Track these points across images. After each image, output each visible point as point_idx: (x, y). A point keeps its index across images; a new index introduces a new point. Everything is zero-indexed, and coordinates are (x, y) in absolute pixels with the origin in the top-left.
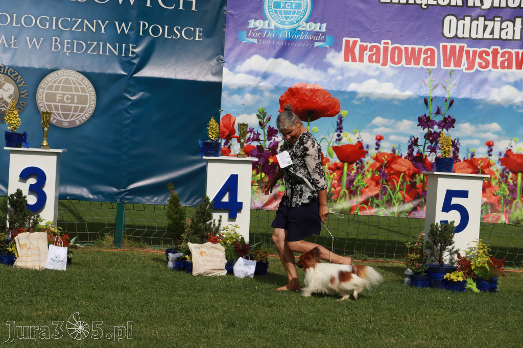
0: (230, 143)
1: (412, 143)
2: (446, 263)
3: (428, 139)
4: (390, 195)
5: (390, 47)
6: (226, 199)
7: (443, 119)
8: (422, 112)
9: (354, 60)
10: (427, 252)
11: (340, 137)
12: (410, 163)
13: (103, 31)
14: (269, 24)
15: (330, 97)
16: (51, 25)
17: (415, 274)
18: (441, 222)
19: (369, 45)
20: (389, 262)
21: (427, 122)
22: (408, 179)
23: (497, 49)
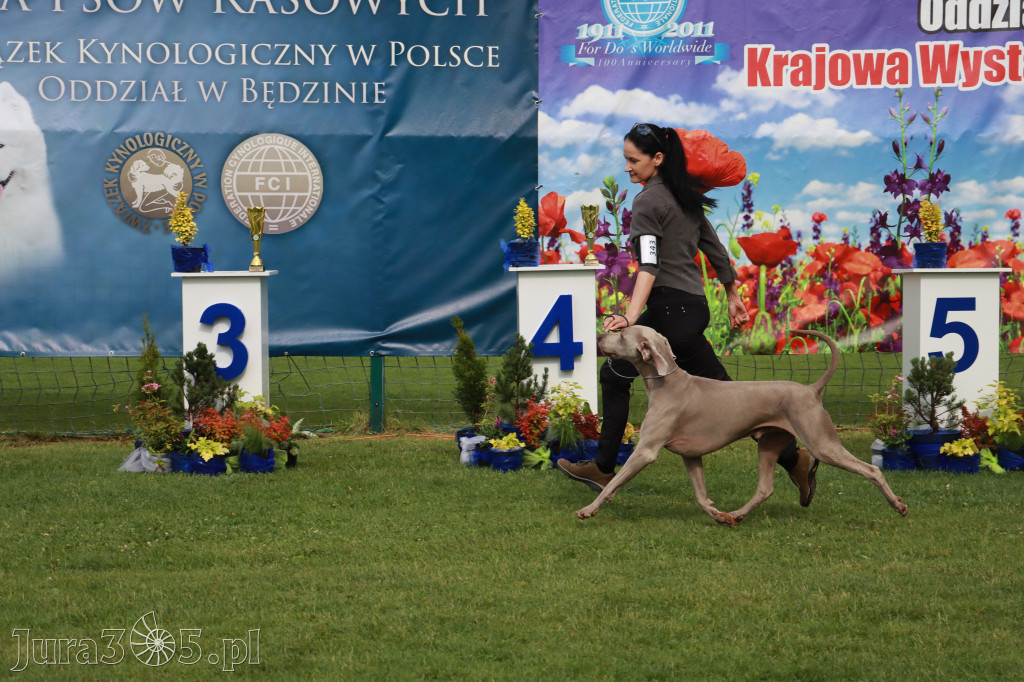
0: (559, 242)
1: (877, 224)
2: (942, 426)
3: (905, 214)
4: (844, 317)
5: (828, 55)
6: (554, 338)
7: (928, 177)
8: (891, 165)
9: (766, 83)
10: (909, 409)
11: (749, 221)
12: (876, 258)
13: (327, 63)
14: (613, 30)
15: (726, 152)
16: (239, 58)
17: (889, 448)
18: (930, 354)
19: (791, 55)
20: (846, 429)
21: (899, 184)
22: (874, 287)
23: (1017, 46)
